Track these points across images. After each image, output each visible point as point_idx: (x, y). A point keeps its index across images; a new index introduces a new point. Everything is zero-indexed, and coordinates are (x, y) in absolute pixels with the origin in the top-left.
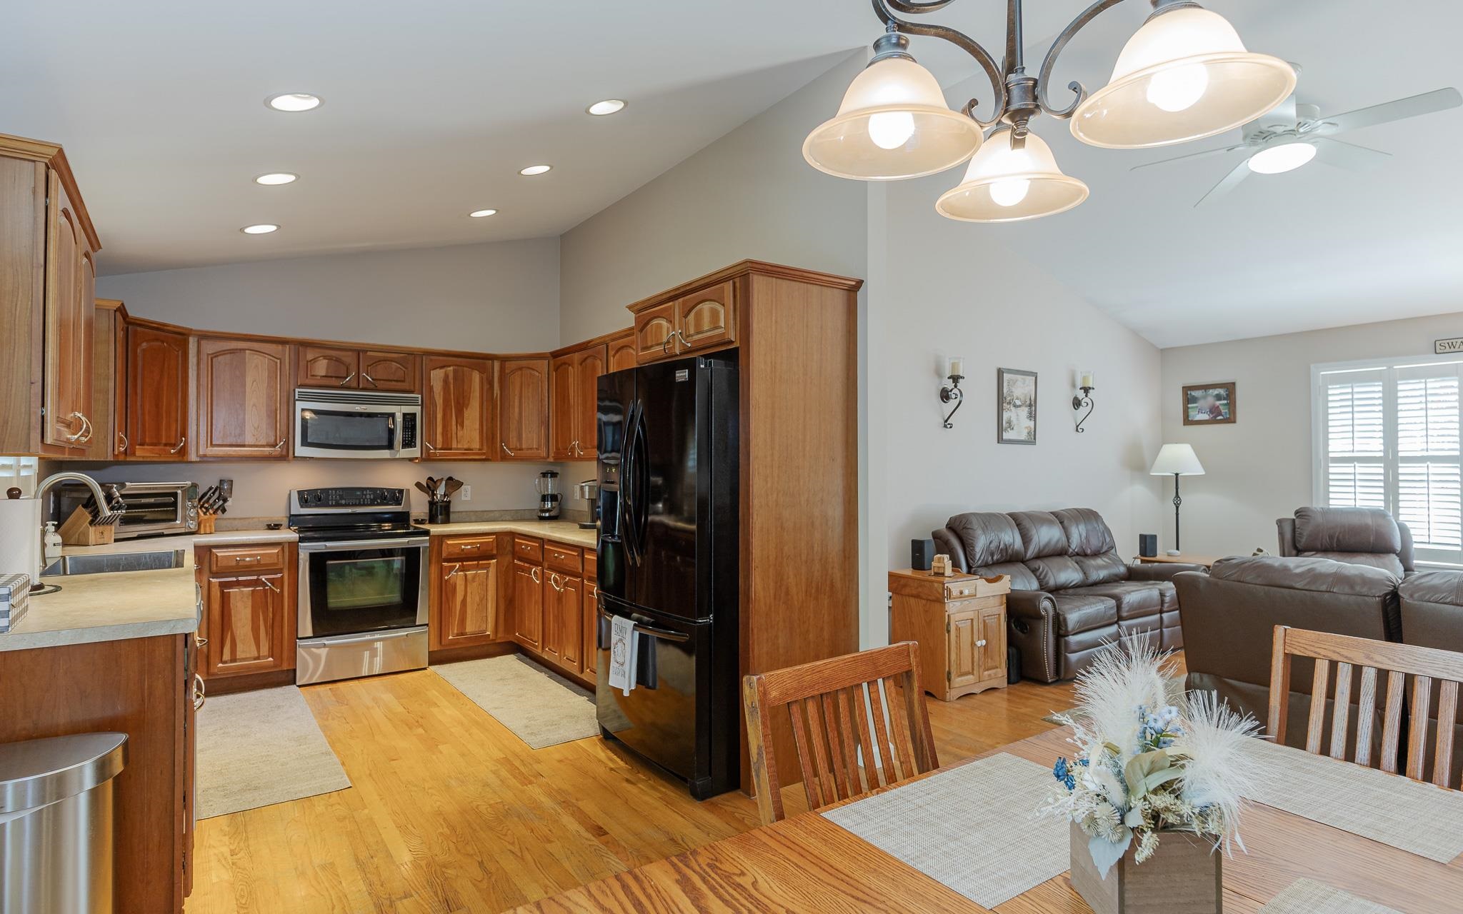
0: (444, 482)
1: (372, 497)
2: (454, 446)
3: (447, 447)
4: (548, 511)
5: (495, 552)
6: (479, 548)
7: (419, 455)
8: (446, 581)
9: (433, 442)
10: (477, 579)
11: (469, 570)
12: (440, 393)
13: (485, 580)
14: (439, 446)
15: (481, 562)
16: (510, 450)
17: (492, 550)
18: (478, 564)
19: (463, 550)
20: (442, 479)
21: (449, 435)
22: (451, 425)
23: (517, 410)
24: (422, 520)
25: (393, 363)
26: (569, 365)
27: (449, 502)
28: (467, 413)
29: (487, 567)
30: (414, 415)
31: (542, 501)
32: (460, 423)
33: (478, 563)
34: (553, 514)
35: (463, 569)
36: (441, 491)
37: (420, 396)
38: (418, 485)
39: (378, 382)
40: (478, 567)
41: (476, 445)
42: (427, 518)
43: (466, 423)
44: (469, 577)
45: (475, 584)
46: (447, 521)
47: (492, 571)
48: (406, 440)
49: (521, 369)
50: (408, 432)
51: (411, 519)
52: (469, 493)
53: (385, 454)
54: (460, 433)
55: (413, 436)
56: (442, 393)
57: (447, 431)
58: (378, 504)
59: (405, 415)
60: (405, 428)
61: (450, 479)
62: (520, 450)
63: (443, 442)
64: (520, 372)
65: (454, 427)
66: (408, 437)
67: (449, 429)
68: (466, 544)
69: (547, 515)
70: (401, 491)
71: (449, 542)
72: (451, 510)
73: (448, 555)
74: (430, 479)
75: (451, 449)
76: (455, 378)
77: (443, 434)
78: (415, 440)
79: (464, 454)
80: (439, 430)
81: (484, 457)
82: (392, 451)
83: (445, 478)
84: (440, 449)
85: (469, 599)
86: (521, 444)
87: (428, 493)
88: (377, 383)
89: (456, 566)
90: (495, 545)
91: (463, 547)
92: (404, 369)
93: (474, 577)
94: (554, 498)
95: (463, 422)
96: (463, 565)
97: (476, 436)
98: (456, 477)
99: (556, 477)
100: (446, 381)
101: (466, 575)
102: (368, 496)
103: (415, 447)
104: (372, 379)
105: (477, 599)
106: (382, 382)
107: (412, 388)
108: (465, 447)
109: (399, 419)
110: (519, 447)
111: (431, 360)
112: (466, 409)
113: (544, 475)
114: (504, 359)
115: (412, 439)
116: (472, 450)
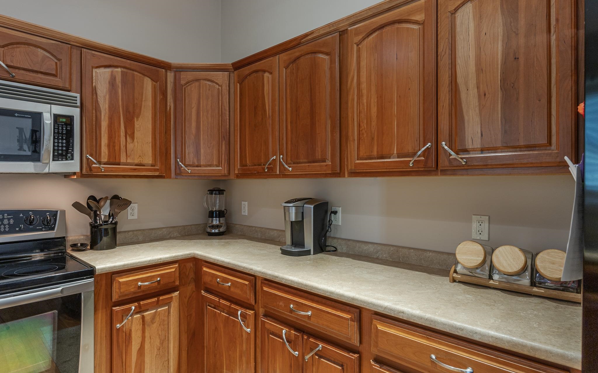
0: (108, 202)
1: (12, 221)
2: (123, 160)
3: (114, 161)
4: (217, 227)
5: (177, 283)
6: (159, 282)
7: (78, 170)
8: (118, 330)
9: (97, 154)
10: (157, 319)
11: (147, 310)
12: (105, 97)
13: (166, 318)
14: (104, 159)
15: (161, 298)
16: (186, 166)
17: (174, 282)
18: (158, 301)
19: (140, 287)
20: (106, 198)
21: (117, 148)
22: (119, 136)
23: (194, 124)
24: (82, 245)
25: (39, 50)
26: (264, 71)
27: (116, 223)
28: (138, 124)
29: (168, 303)
30: (70, 118)
31: (209, 217)
32: (130, 133)
33: (158, 299)
34: (222, 230)
35: (140, 310)
36: (105, 211)
37: (78, 95)
38: (77, 205)
39: (17, 71)
40: (158, 304)
41: (148, 160)
42: (88, 242)
43: (137, 134)
44: (148, 319)
45: (155, 325)
46: (113, 245)
47: (175, 305)
48: (58, 150)
49: (198, 80)
50: (62, 139)
51: (68, 244)
52: (136, 211)
53: (28, 167)
54: (130, 146)
55: (69, 146)
56: (107, 97)
57: (114, 142)
58: (21, 231)
59: (56, 117)
60: (57, 134)
61: (116, 197)
62: (197, 166)
63: (109, 156)
64: (197, 84)
65: (123, 139)
66: (62, 147)
67: (116, 141)
68: (143, 280)
69: (217, 231)
70: (54, 214)
71: (121, 280)
72: (118, 231)
73: (120, 297)
74: (92, 198)
75: (119, 164)
76: (124, 82)
77: (109, 146)
78: (73, 150)
79: (135, 169)
80: (104, 141)
81: (157, 174)
82: (38, 164)
83: (110, 197)
84: (105, 164)
85: (147, 346)
86: (199, 160)
87: (89, 215)
88: (14, 72)
89: (130, 309)
90: (177, 274)
91: (139, 283)
92: (56, 61)
93: (154, 316)
94: (221, 214)
95: (133, 133)
96: (140, 306)
97: (148, 150)
98: (123, 196)
99: (223, 194)
100: (112, 83)
101: (143, 317)
102: (6, 222)
103: (72, 159)
104: (7, 65)
105: (157, 342)
106: (22, 72)
107: (67, 86)
108: (136, 161)
109: (48, 121)
110: (196, 163)
111: (93, 55)
112: (137, 120)
113: (211, 192)
114: (180, 69)
115: (67, 151)
116: (144, 166)
